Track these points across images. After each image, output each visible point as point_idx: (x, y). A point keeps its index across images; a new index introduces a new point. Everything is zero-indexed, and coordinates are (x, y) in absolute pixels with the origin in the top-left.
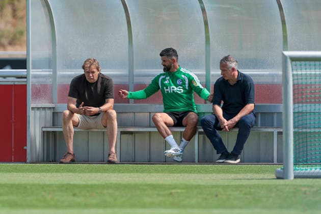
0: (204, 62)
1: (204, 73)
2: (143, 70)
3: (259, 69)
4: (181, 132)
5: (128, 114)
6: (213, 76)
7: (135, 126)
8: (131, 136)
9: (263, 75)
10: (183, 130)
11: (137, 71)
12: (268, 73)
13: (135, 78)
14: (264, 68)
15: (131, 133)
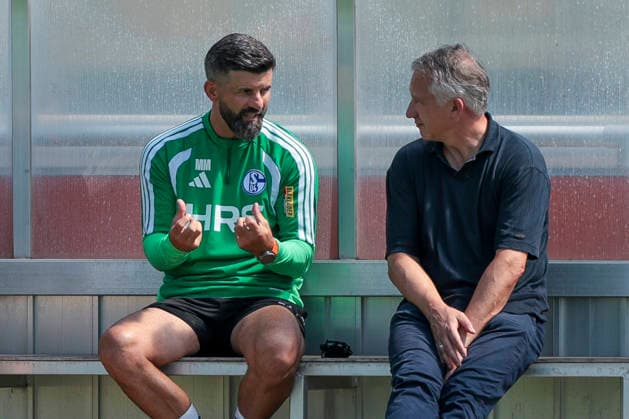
0: (329, 84)
1: (328, 128)
2: (71, 117)
3: (563, 111)
4: (231, 378)
5: (10, 300)
6: (367, 140)
7: (35, 352)
8: (18, 392)
9: (578, 141)
10: (238, 369)
11: (46, 121)
12: (599, 129)
13: (36, 149)
14: (580, 111)
15: (20, 382)
